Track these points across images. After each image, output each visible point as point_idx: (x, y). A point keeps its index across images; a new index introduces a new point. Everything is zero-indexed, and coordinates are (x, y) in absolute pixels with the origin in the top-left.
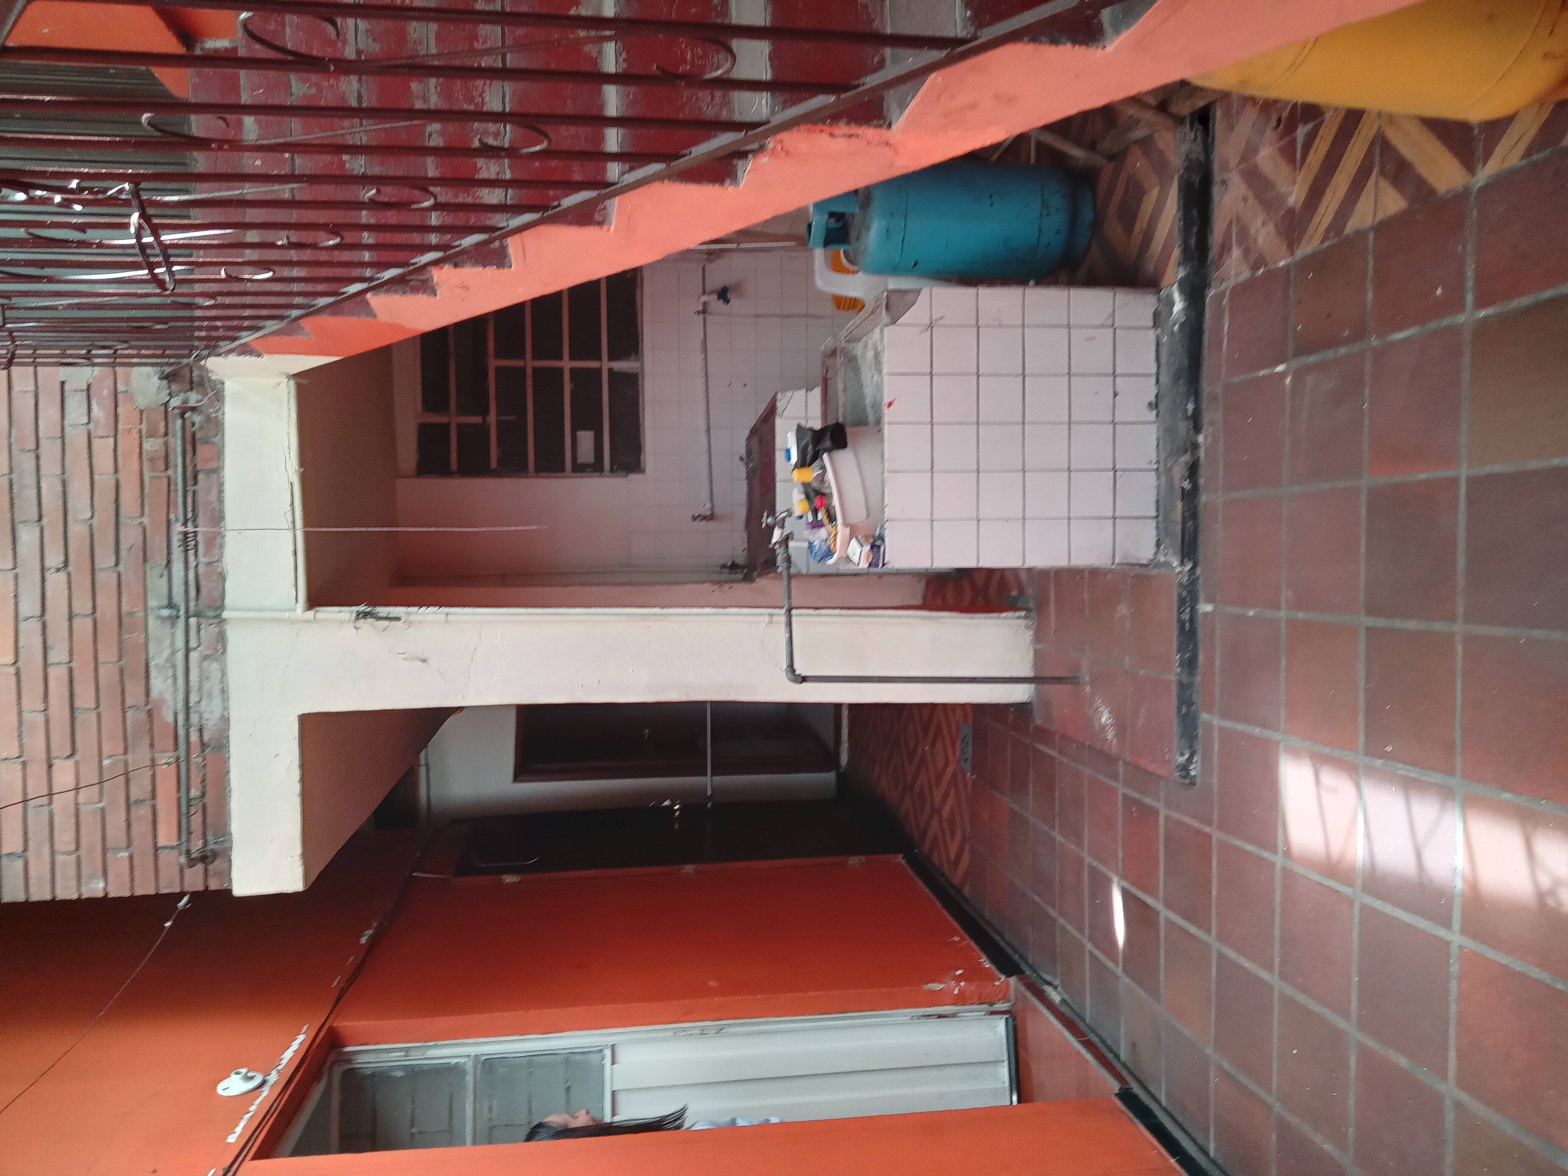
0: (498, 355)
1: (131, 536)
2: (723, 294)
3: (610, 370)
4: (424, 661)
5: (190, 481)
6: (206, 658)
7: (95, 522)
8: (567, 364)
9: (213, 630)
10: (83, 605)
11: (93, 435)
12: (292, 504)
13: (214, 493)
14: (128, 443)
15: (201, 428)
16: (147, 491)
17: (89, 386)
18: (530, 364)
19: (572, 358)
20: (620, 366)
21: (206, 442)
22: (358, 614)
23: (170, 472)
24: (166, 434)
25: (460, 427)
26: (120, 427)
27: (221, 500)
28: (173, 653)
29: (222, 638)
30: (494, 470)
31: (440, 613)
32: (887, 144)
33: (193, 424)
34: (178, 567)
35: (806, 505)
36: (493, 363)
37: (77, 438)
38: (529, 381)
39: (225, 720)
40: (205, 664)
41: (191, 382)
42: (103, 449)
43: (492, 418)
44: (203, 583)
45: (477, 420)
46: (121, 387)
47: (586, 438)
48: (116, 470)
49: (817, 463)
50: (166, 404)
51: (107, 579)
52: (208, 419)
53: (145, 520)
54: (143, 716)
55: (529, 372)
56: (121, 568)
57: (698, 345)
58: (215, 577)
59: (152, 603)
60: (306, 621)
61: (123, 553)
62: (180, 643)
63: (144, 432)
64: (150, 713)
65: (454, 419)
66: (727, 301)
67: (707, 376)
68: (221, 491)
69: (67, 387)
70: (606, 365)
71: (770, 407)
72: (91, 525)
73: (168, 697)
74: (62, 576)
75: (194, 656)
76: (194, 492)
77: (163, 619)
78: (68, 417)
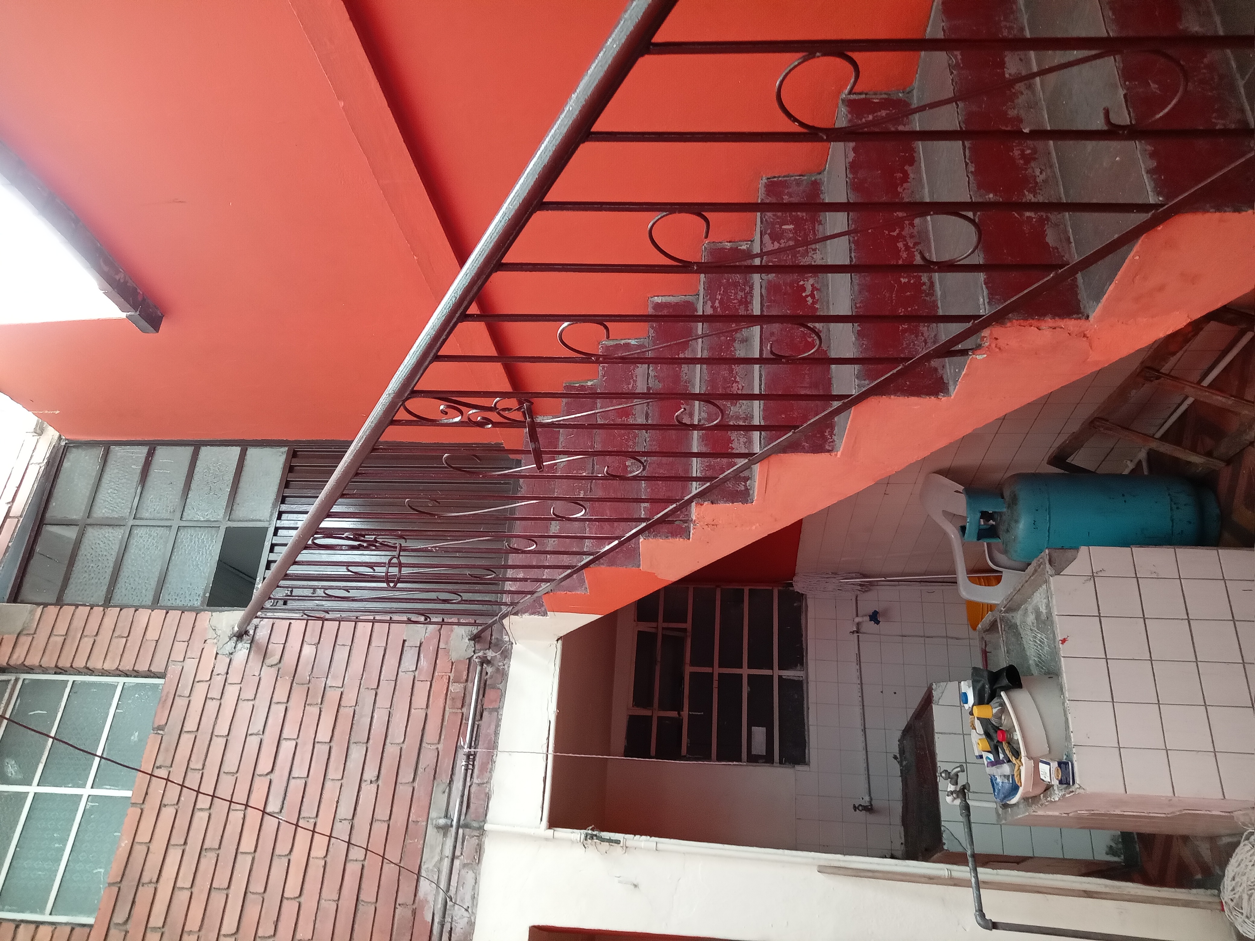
0: (692, 664)
1: (428, 759)
2: (874, 617)
3: (780, 677)
4: (636, 886)
5: (478, 717)
6: (465, 866)
7: (404, 746)
8: (745, 671)
9: (475, 841)
10: (382, 813)
11: (416, 679)
12: (548, 738)
13: (493, 727)
14: (439, 687)
15: (491, 677)
16: (445, 723)
17: (421, 644)
18: (717, 670)
19: (749, 667)
20: (788, 674)
21: (494, 687)
22: (587, 835)
23: (464, 710)
24: (467, 681)
25: (660, 718)
26: (436, 674)
27: (496, 733)
28: (441, 859)
29: (479, 849)
30: (685, 756)
31: (652, 841)
32: (1085, 336)
33: (487, 673)
34: (458, 785)
35: (986, 745)
36: (689, 670)
37: (405, 680)
38: (715, 684)
39: (472, 924)
40: (463, 872)
41: (490, 643)
42: (422, 689)
43: (685, 713)
44: (472, 800)
45: (674, 714)
46: (442, 645)
47: (759, 733)
48: (427, 706)
49: (996, 700)
50: (470, 659)
51: (404, 791)
52: (498, 670)
53: (440, 747)
54: (409, 913)
55: (716, 677)
56: (416, 785)
57: (854, 658)
58: (483, 796)
59: (433, 814)
60: (547, 839)
61: (420, 770)
62: (448, 852)
63: (451, 678)
64: (414, 912)
65: (656, 713)
66: (878, 622)
67: (861, 684)
68: (498, 726)
69: (406, 644)
70: (777, 673)
71: (926, 697)
72: (401, 748)
73: (431, 898)
74: (374, 787)
75: (457, 863)
76: (478, 726)
77: (438, 827)
78: (402, 666)
